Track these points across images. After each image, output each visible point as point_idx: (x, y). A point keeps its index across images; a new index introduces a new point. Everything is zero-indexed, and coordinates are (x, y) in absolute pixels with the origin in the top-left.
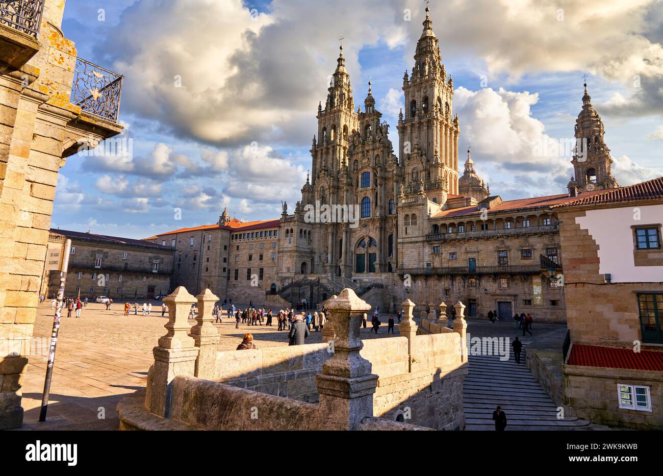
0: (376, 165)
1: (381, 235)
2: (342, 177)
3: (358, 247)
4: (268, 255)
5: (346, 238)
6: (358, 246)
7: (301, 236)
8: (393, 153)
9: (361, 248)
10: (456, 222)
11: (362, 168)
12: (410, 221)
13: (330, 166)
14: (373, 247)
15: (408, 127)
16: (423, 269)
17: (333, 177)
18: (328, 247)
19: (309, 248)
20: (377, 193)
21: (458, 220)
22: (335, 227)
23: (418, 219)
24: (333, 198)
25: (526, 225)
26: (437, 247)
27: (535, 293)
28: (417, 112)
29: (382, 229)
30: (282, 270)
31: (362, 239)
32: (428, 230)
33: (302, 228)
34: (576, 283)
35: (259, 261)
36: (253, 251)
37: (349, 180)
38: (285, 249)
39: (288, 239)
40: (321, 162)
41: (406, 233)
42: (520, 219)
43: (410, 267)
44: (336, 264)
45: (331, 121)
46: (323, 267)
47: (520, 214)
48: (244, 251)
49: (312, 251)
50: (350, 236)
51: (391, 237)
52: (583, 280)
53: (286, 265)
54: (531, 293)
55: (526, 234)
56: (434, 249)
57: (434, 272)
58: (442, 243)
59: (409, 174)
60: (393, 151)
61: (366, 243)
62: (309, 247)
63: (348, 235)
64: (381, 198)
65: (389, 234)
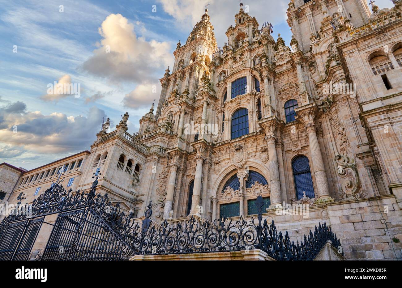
3: (223, 192)
5: (203, 172)
6: (225, 188)
9: (229, 190)
14: (255, 186)
19: (131, 193)
22: (183, 160)
31: (233, 174)
33: (125, 153)
49: (136, 199)
50: (209, 169)
61: (242, 180)
62: (133, 190)
63: (207, 168)
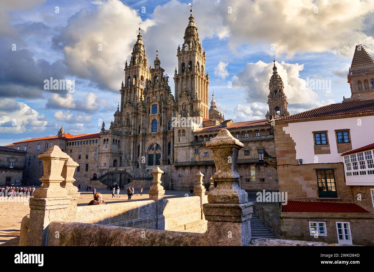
0: (161, 100)
1: (163, 142)
2: (140, 107)
4: (91, 155)
5: (142, 144)
6: (149, 150)
7: (113, 143)
8: (171, 94)
10: (208, 134)
11: (152, 102)
12: (182, 134)
13: (132, 100)
14: (159, 150)
15: (180, 78)
16: (189, 162)
17: (134, 107)
18: (130, 150)
19: (118, 151)
20: (161, 117)
21: (209, 133)
22: (135, 138)
23: (186, 132)
24: (134, 120)
25: (247, 136)
26: (197, 149)
27: (252, 175)
28: (185, 70)
29: (164, 139)
30: (101, 165)
31: (152, 145)
32: (192, 139)
33: (114, 138)
34: (284, 165)
35: (85, 159)
36: (81, 153)
37: (144, 109)
38: (103, 152)
39: (105, 145)
40: (127, 98)
41: (179, 141)
42: (244, 132)
43: (181, 161)
44: (136, 160)
45: (133, 73)
46: (127, 162)
47: (243, 130)
48: (76, 153)
49: (120, 153)
50: (144, 143)
51: (169, 144)
52: (288, 163)
53: (104, 162)
54: (250, 175)
55: (247, 141)
56: (195, 150)
57: (195, 164)
58: (200, 147)
59: (180, 106)
60: (171, 92)
61: (155, 147)
64: (164, 120)
65: (168, 142)
